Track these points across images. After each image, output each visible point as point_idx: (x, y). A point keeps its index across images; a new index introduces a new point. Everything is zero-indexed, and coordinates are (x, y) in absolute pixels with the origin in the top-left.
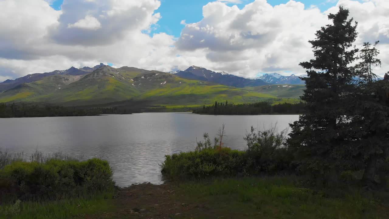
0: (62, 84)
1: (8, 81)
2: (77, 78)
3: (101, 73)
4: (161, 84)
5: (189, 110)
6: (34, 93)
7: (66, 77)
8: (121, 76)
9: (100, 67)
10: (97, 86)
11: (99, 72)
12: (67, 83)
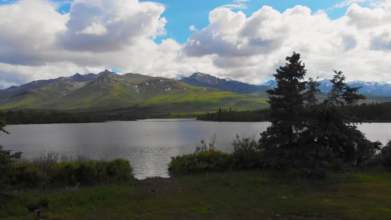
0: (67, 90)
1: (13, 87)
2: (82, 84)
3: (105, 80)
4: (166, 90)
5: (193, 117)
6: (38, 99)
7: (71, 83)
8: (125, 83)
9: (105, 74)
10: (102, 92)
11: (103, 79)
12: (72, 89)
